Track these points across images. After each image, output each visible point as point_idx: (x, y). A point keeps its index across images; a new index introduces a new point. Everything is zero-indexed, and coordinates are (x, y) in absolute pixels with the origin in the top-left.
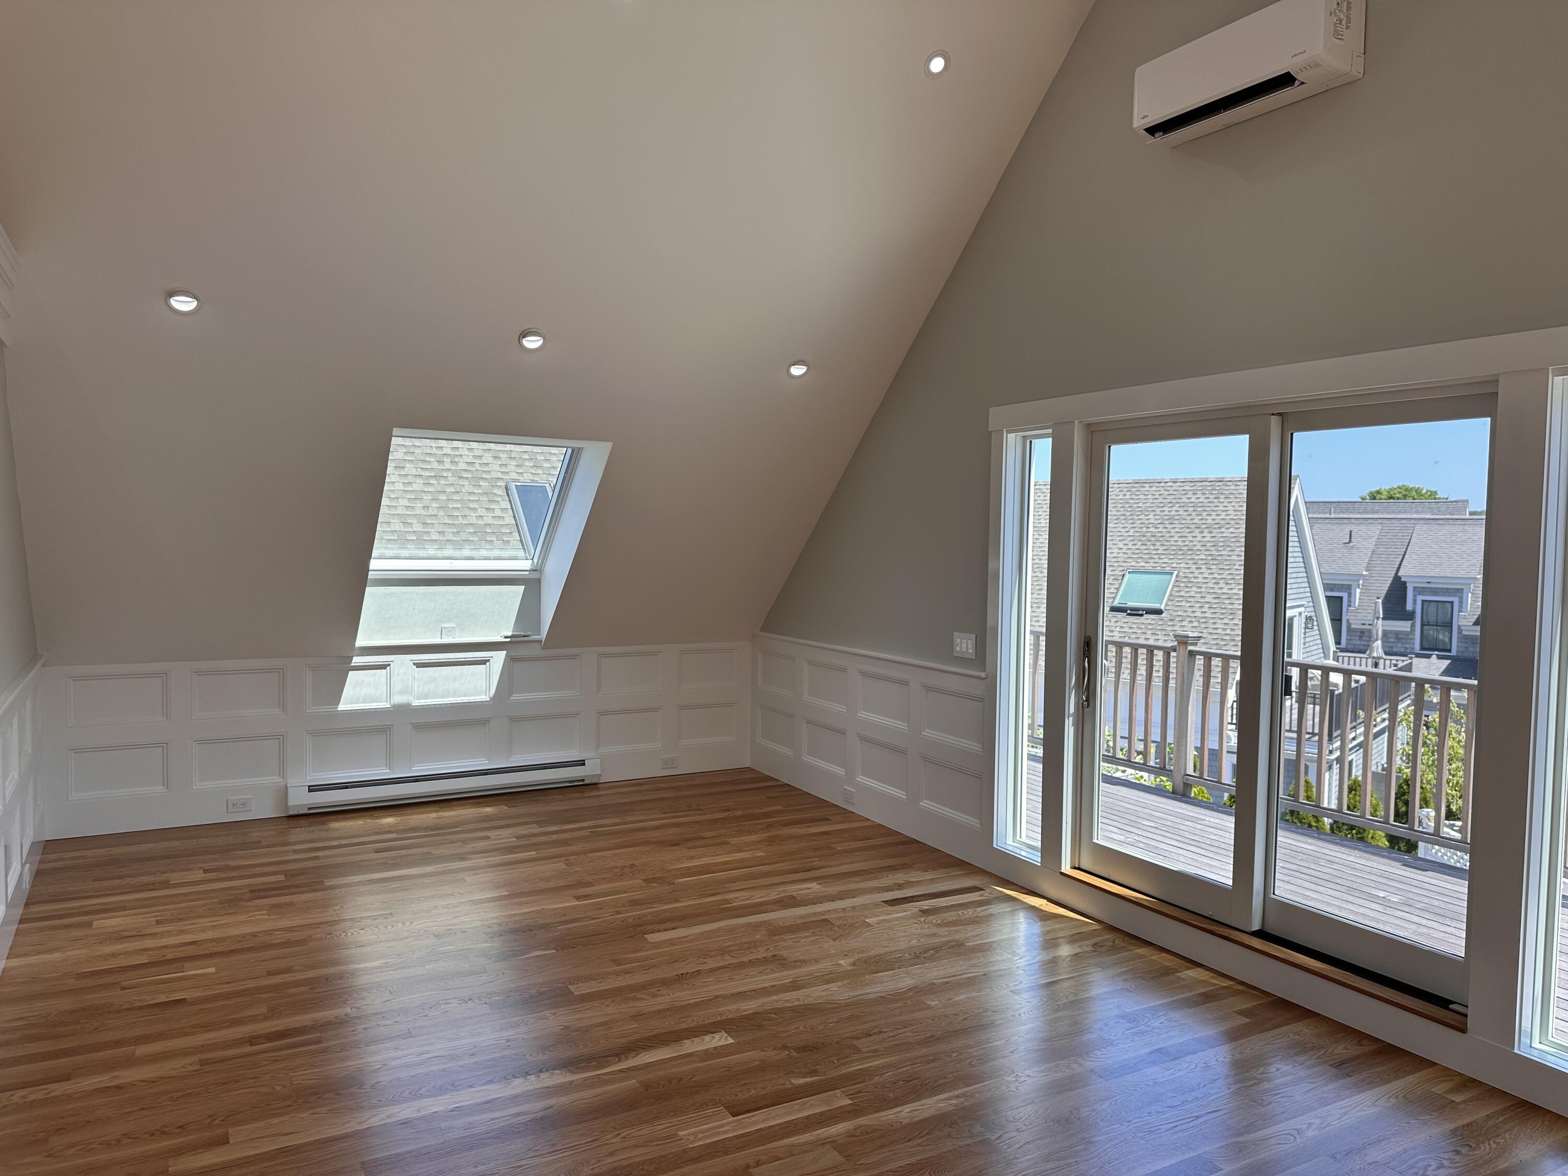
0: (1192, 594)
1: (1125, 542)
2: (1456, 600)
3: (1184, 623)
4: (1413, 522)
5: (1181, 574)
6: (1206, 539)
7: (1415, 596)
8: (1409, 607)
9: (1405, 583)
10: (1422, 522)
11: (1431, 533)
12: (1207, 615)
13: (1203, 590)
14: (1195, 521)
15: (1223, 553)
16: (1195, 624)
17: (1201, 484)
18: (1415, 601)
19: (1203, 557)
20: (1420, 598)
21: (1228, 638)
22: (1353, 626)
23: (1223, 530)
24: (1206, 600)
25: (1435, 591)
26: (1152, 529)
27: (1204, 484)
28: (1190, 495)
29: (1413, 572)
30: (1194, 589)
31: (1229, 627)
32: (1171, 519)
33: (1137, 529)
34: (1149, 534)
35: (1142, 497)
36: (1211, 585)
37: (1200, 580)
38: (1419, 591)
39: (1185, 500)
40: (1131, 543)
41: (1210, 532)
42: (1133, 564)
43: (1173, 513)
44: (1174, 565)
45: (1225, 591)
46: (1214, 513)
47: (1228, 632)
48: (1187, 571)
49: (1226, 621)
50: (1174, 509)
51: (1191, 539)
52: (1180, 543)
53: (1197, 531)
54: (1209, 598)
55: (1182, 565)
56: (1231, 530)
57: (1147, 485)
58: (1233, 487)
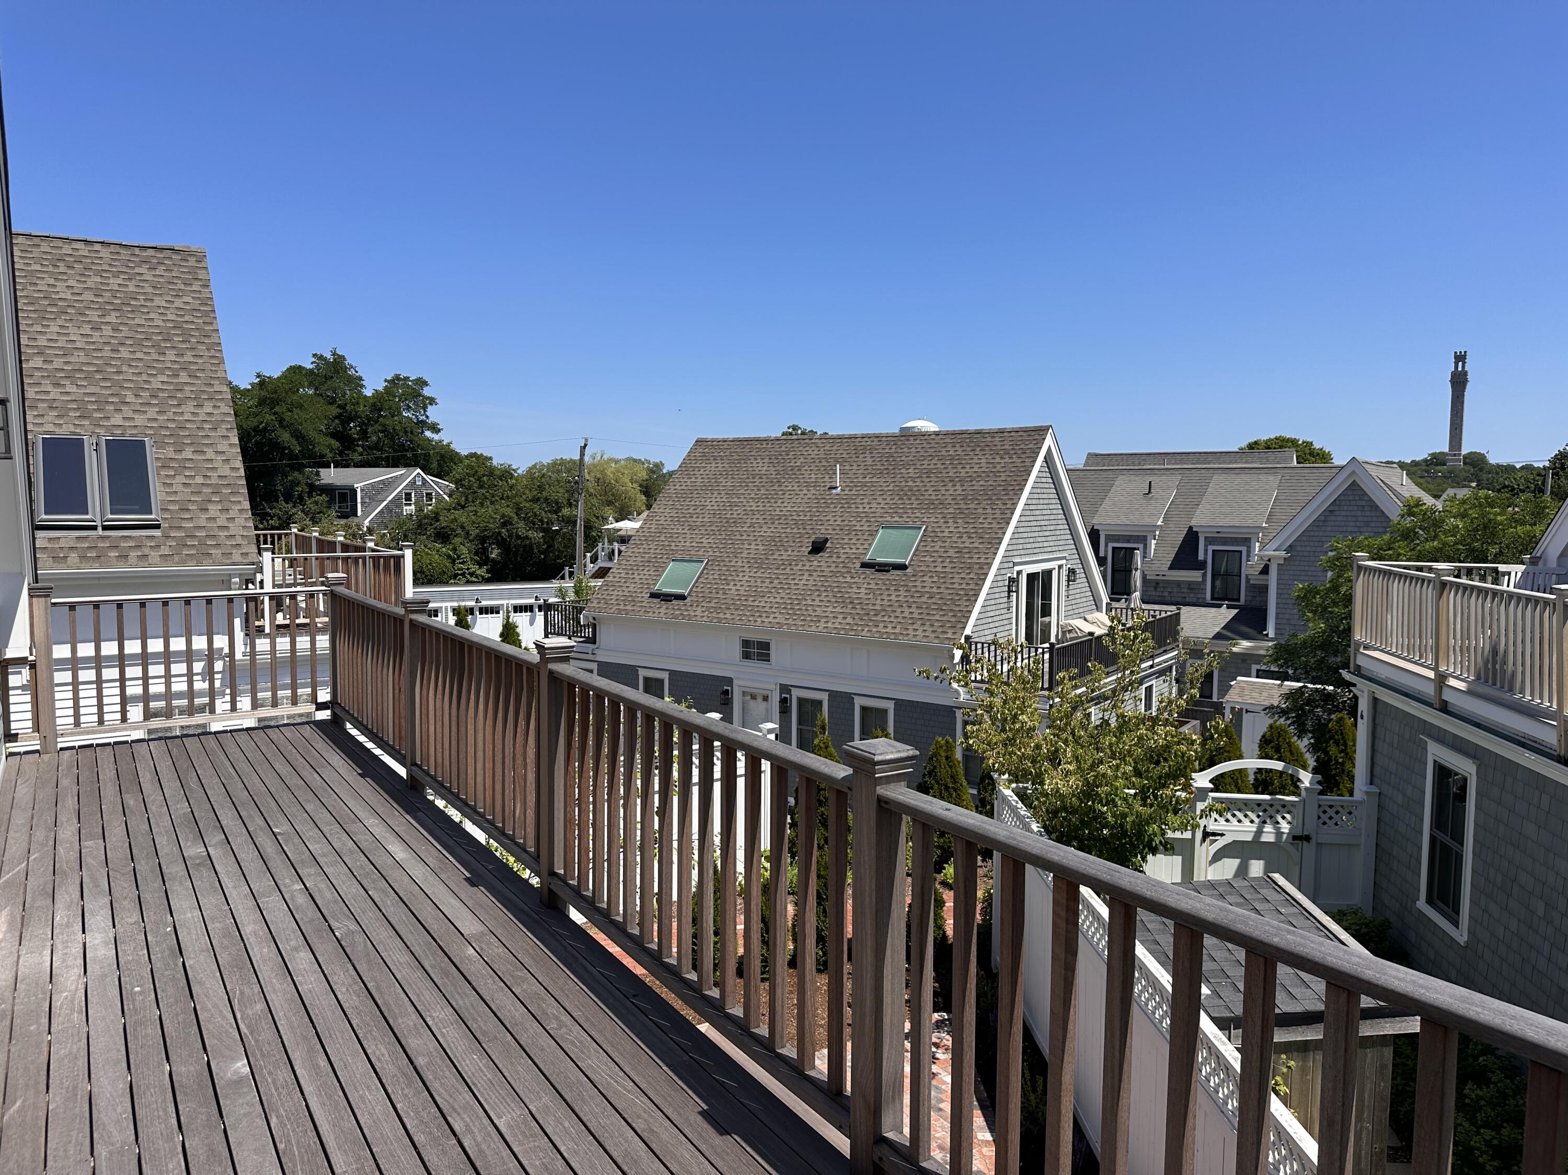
0: (937, 548)
1: (884, 497)
2: (1244, 549)
3: (925, 579)
4: (1211, 471)
5: (930, 529)
6: (957, 493)
7: (1206, 546)
8: (1201, 557)
9: (1197, 533)
10: (1220, 471)
11: (1227, 483)
12: (947, 570)
13: (946, 544)
14: (950, 474)
15: (970, 506)
16: (935, 579)
17: (961, 436)
18: (1206, 551)
19: (952, 510)
20: (1211, 548)
21: (962, 593)
22: (1148, 577)
23: (974, 483)
24: (948, 554)
25: (1225, 541)
26: (910, 483)
27: (964, 436)
28: (949, 448)
29: (1203, 522)
30: (940, 543)
31: (965, 581)
32: (929, 472)
33: (897, 484)
34: (906, 489)
35: (906, 450)
36: (955, 539)
37: (946, 534)
38: (1209, 541)
39: (944, 453)
40: (889, 498)
41: (962, 486)
42: (889, 519)
43: (932, 466)
44: (925, 520)
45: (967, 545)
46: (968, 466)
47: (963, 586)
48: (935, 525)
49: (963, 575)
50: (933, 462)
51: (943, 492)
52: (933, 497)
53: (950, 484)
54: (952, 553)
55: (932, 520)
56: (981, 483)
57: (912, 438)
58: (989, 439)
